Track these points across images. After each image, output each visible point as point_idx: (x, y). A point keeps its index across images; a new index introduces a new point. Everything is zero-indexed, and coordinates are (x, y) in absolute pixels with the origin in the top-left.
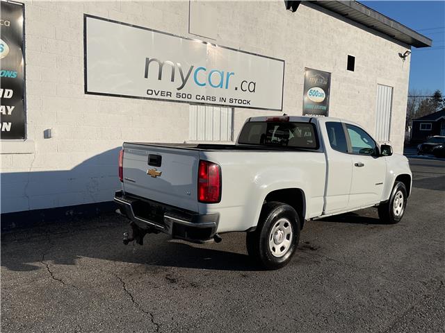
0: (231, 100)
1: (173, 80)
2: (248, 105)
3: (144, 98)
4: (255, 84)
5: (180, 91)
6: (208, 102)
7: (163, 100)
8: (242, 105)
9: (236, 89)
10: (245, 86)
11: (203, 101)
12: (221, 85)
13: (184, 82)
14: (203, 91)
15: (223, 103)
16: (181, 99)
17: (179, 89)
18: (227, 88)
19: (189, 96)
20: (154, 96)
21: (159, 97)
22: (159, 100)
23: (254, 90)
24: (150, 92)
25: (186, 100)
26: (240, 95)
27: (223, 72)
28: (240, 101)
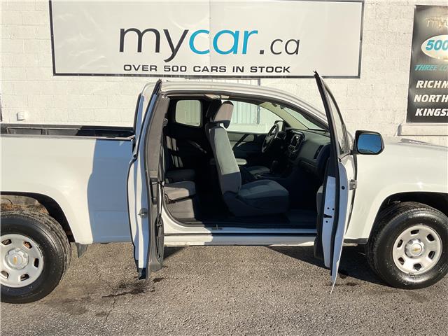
0: (253, 69)
1: (157, 50)
2: (286, 74)
3: (121, 75)
4: (298, 43)
5: (170, 64)
6: (214, 73)
7: (147, 76)
8: (274, 74)
9: (262, 52)
10: (279, 47)
11: (205, 73)
12: (235, 50)
13: (175, 51)
14: (205, 61)
15: (239, 73)
16: (171, 73)
17: (167, 61)
18: (244, 52)
19: (184, 69)
20: (133, 72)
21: (140, 72)
22: (140, 75)
23: (296, 52)
24: (128, 68)
25: (179, 73)
26: (269, 60)
27: (237, 32)
28: (270, 70)
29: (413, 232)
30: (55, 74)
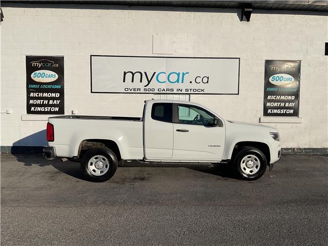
0: (187, 90)
1: (141, 81)
2: (203, 92)
3: (123, 93)
4: (208, 78)
5: (147, 88)
6: (168, 92)
7: (136, 93)
8: (197, 92)
9: (191, 82)
10: (199, 80)
11: (164, 92)
12: (178, 81)
13: (149, 82)
14: (163, 86)
15: (180, 92)
16: (147, 92)
17: (145, 86)
18: (182, 82)
19: (153, 90)
20: (129, 91)
21: (132, 91)
22: (133, 93)
23: (208, 82)
24: (127, 89)
25: (151, 92)
26: (194, 86)
27: (179, 73)
28: (195, 90)
29: (249, 157)
30: (92, 92)
